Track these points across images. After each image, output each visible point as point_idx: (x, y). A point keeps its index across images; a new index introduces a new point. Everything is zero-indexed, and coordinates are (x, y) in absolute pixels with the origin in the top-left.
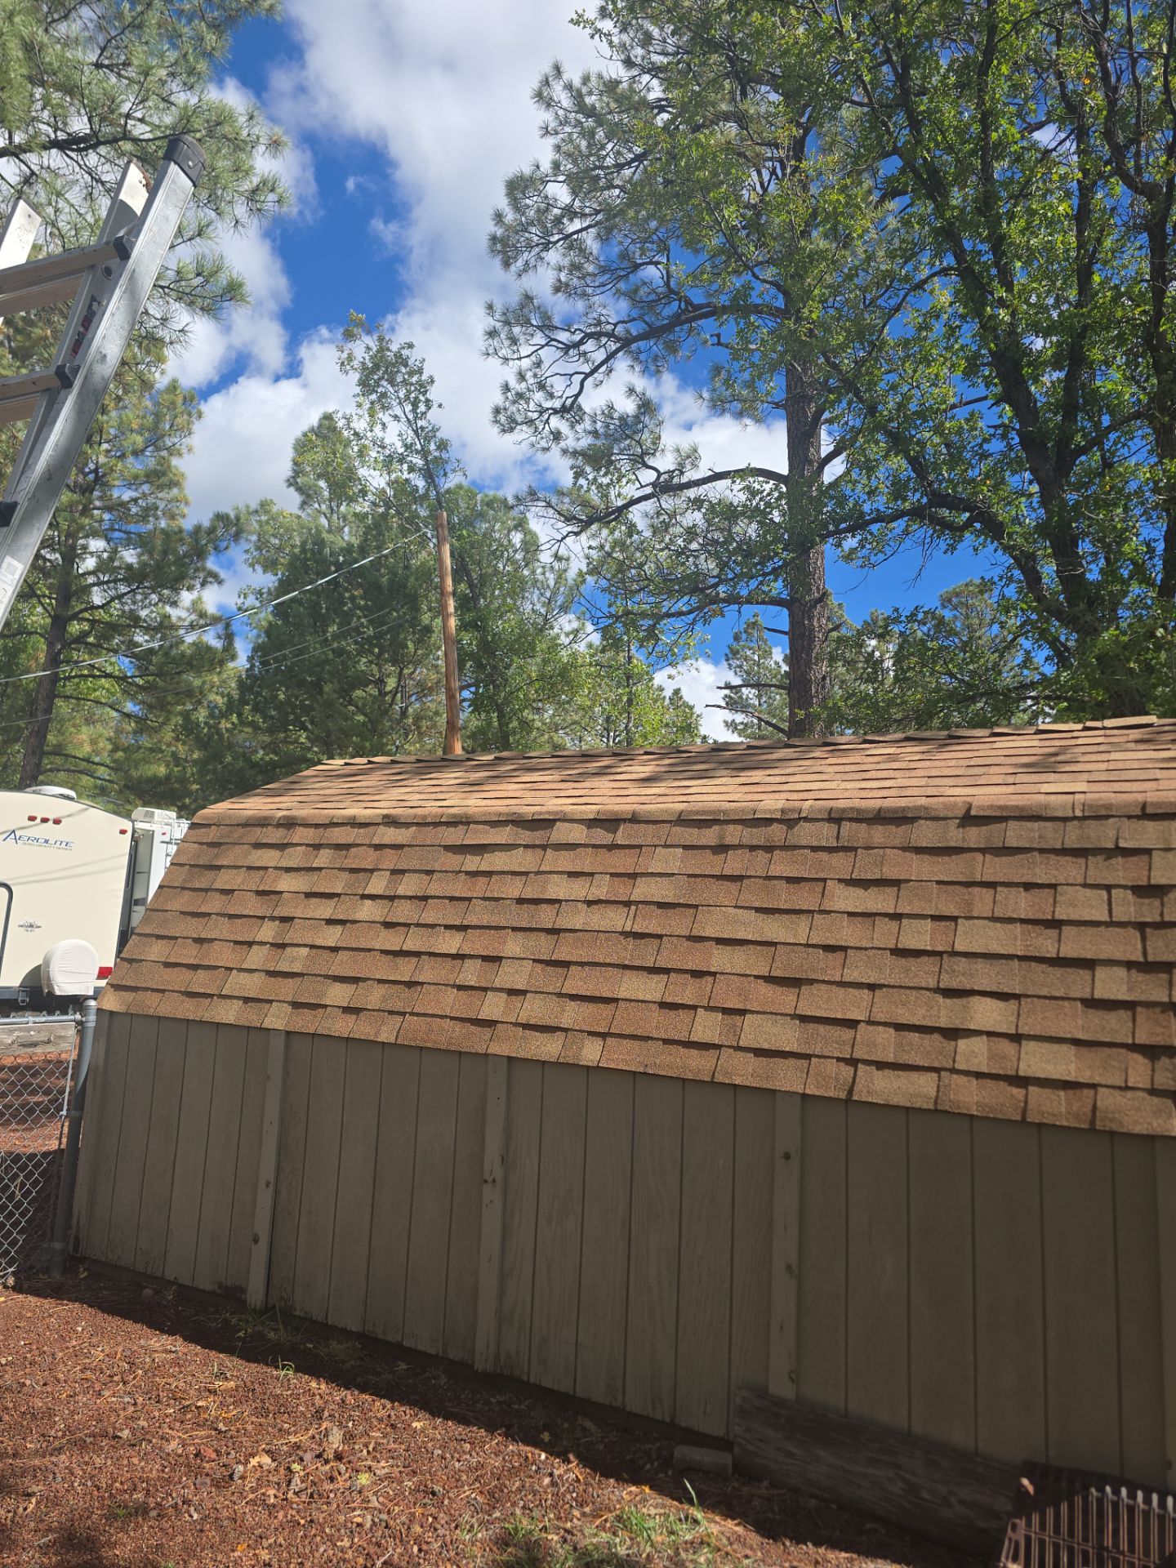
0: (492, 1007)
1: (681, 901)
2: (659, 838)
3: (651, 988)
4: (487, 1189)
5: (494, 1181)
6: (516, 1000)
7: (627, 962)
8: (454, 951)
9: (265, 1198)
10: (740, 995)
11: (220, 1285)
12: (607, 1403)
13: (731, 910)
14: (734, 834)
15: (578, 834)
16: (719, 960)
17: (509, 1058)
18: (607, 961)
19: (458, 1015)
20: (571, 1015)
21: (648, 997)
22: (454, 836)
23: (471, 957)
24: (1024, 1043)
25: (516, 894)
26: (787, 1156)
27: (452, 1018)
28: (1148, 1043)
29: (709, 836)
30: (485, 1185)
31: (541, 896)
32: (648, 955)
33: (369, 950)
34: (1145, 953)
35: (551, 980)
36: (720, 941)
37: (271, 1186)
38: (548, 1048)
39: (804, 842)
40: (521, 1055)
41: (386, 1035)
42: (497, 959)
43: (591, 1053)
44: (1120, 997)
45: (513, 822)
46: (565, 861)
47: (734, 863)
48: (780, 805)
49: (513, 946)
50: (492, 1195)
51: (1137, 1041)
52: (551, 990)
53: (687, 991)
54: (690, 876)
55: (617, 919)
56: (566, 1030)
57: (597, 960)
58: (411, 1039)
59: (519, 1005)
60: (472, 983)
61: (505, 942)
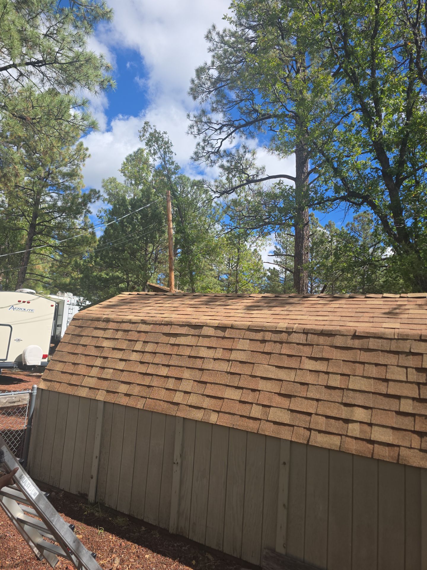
0: (178, 398)
1: (248, 361)
2: (241, 335)
3: (236, 395)
4: (175, 466)
5: (177, 463)
6: (187, 396)
7: (228, 384)
8: (165, 375)
9: (95, 462)
10: (269, 400)
11: (79, 493)
12: (217, 549)
13: (267, 366)
14: (268, 336)
15: (211, 332)
16: (262, 385)
17: (184, 418)
18: (221, 383)
19: (166, 400)
20: (207, 403)
21: (235, 398)
22: (166, 329)
23: (171, 377)
24: (373, 427)
25: (188, 354)
26: (284, 463)
27: (164, 401)
28: (419, 430)
29: (259, 336)
31: (197, 356)
32: (235, 381)
33: (135, 372)
34: (419, 395)
35: (199, 388)
36: (262, 378)
37: (98, 458)
38: (198, 415)
39: (294, 341)
40: (188, 417)
41: (140, 406)
42: (180, 379)
43: (213, 418)
44: (410, 412)
45: (188, 325)
46: (206, 342)
47: (268, 348)
48: (286, 325)
49: (186, 374)
50: (177, 468)
51: (416, 430)
52: (199, 392)
53: (249, 397)
54: (252, 351)
55: (224, 367)
56: (205, 409)
57: (217, 382)
58: (148, 408)
59: (188, 398)
60: (171, 388)
61: (184, 372)
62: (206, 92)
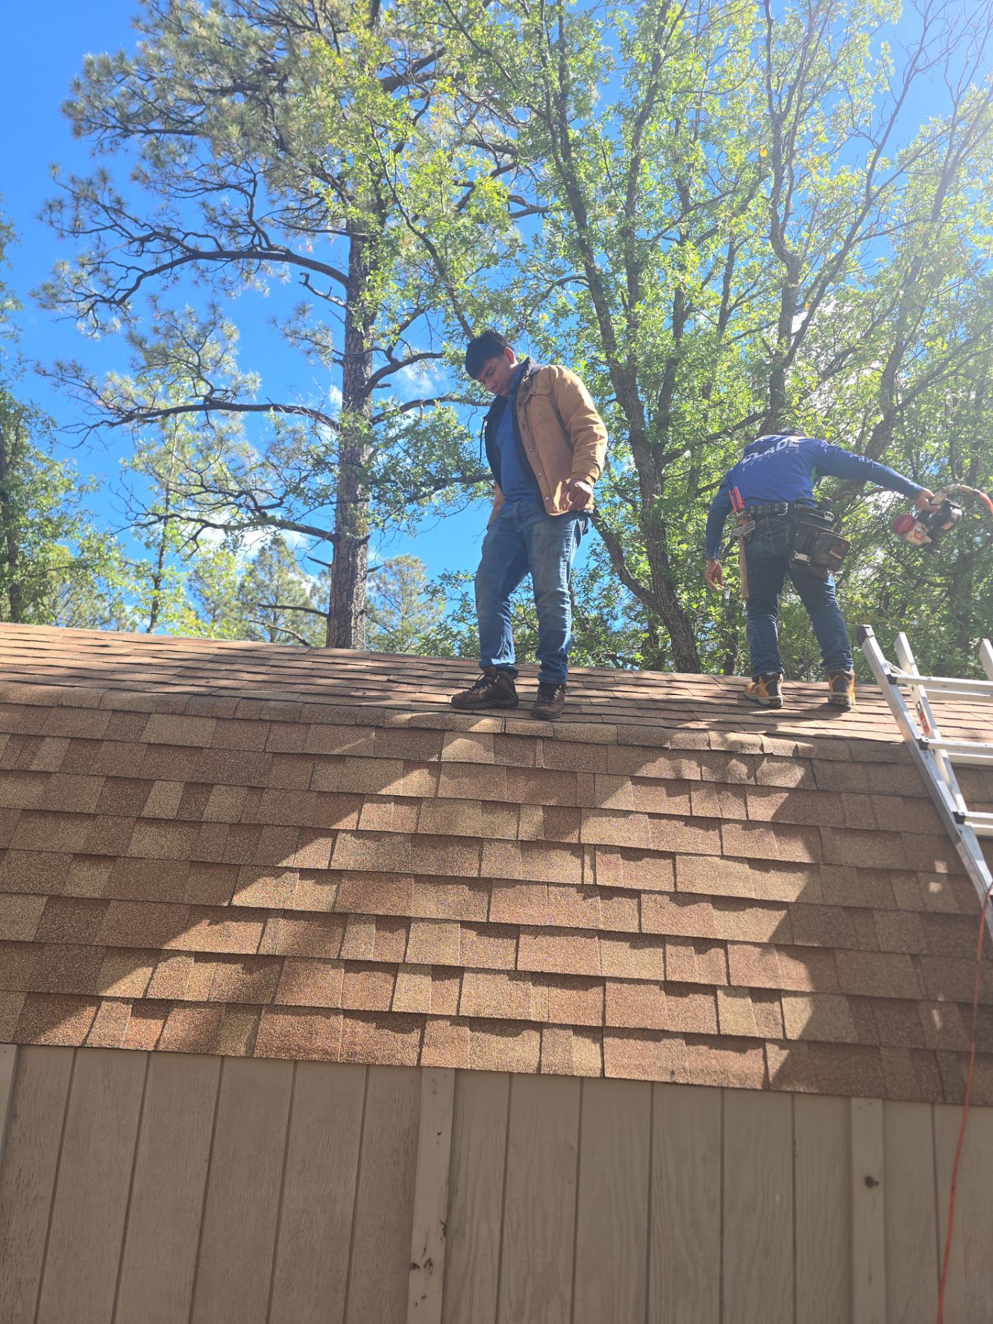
0: (412, 994)
1: (651, 847)
2: (596, 766)
3: (645, 963)
4: (416, 1278)
5: (430, 1263)
6: (451, 985)
7: (602, 927)
8: (324, 909)
10: (765, 969)
13: (719, 861)
16: (723, 924)
17: (457, 1070)
18: (573, 924)
19: (356, 1006)
21: (645, 975)
23: (358, 917)
26: (870, 1182)
27: (349, 1014)
30: (413, 1273)
31: (449, 833)
32: (622, 916)
35: (497, 953)
36: (717, 900)
38: (519, 1053)
40: (479, 1065)
42: (401, 922)
43: (586, 1058)
47: (702, 804)
49: (423, 902)
50: (425, 1287)
52: (499, 965)
53: (693, 968)
54: (650, 815)
55: (570, 869)
56: (539, 1026)
57: (558, 923)
58: (280, 1049)
59: (456, 990)
60: (370, 957)
61: (409, 896)
62: (114, 127)
